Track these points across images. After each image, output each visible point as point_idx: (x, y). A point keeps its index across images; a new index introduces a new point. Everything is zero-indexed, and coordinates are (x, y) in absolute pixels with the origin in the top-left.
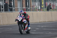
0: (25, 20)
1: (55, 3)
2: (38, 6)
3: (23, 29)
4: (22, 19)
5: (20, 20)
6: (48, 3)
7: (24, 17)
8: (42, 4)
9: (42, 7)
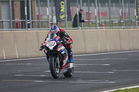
1: (93, 7)
2: (50, 17)
6: (74, 8)
7: (60, 40)
8: (62, 10)
9: (62, 17)
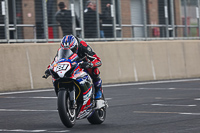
0: (83, 73)
3: (72, 108)
4: (69, 68)
5: (62, 74)
7: (77, 61)
